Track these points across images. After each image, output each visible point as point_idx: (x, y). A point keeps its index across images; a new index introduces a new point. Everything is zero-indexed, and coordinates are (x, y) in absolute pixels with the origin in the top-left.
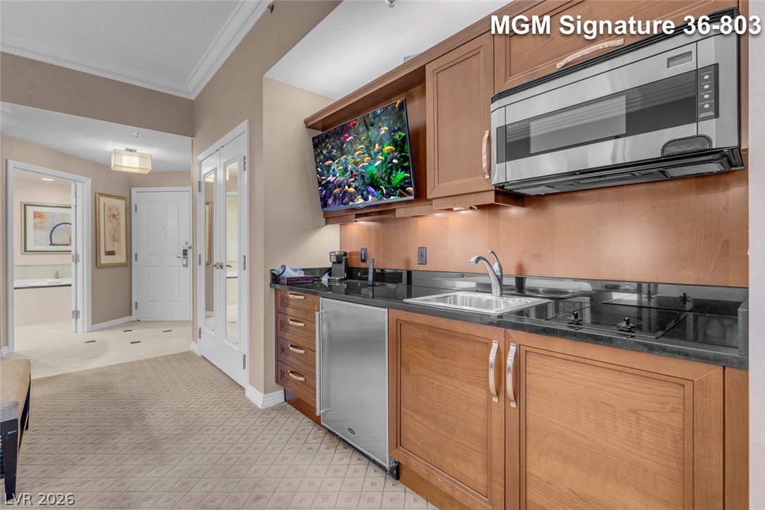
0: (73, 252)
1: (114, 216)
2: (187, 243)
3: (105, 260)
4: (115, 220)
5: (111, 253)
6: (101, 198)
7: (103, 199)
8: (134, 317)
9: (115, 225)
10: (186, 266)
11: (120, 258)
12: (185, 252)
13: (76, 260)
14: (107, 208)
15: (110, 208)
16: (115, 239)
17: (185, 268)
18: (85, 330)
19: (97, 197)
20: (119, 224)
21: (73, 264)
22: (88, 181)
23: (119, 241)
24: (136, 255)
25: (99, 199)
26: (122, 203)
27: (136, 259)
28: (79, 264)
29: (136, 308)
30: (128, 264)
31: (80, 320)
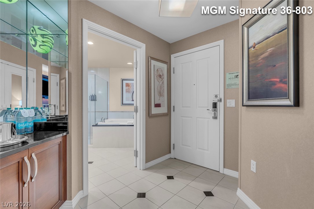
0: (135, 105)
1: (160, 76)
2: (216, 96)
3: (155, 111)
4: (161, 79)
5: (158, 106)
6: (152, 61)
7: (153, 62)
9: (161, 83)
10: (215, 118)
11: (163, 110)
12: (215, 105)
13: (136, 111)
14: (156, 70)
15: (158, 69)
16: (161, 94)
17: (215, 120)
18: (142, 169)
19: (149, 59)
20: (163, 83)
21: (135, 113)
22: (143, 46)
23: (163, 96)
24: (174, 107)
25: (151, 62)
26: (164, 66)
27: (174, 111)
28: (138, 114)
29: (174, 149)
30: (168, 115)
31: (138, 158)
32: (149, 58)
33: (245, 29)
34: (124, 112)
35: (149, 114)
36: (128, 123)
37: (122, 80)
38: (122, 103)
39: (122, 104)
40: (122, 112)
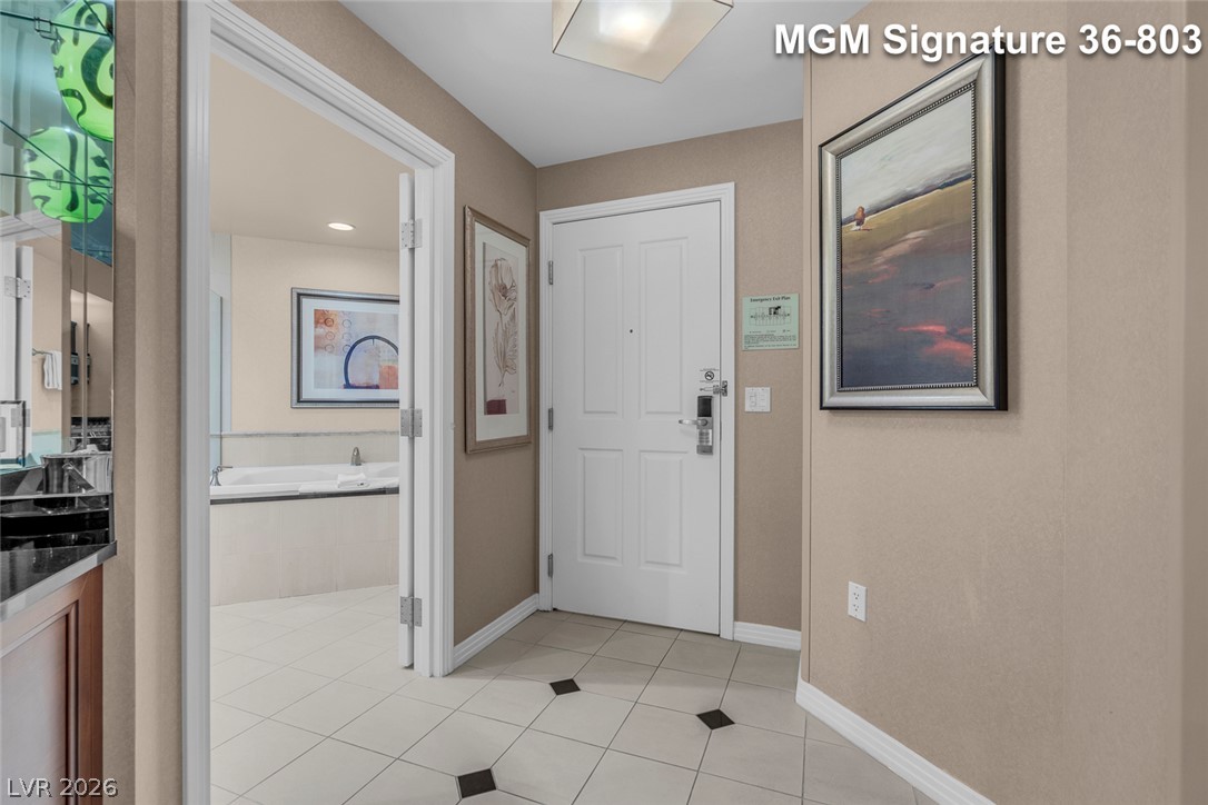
0: (404, 405)
1: (504, 291)
2: (709, 375)
3: (488, 428)
4: (506, 304)
5: (496, 407)
6: (478, 227)
7: (482, 233)
8: (543, 600)
9: (506, 319)
10: (705, 450)
11: (511, 425)
12: (705, 407)
13: (412, 428)
14: (489, 264)
15: (496, 265)
16: (505, 364)
17: (705, 459)
18: (438, 671)
19: (468, 220)
20: (513, 317)
22: (448, 160)
23: (514, 369)
24: (551, 412)
25: (473, 229)
26: (516, 254)
27: (551, 427)
28: (422, 443)
29: (550, 573)
30: (529, 443)
31: (421, 633)
32: (468, 216)
33: (829, 159)
34: (305, 435)
35: (466, 444)
36: (343, 484)
37: (299, 295)
38: (295, 398)
39: (299, 401)
40: (298, 435)
